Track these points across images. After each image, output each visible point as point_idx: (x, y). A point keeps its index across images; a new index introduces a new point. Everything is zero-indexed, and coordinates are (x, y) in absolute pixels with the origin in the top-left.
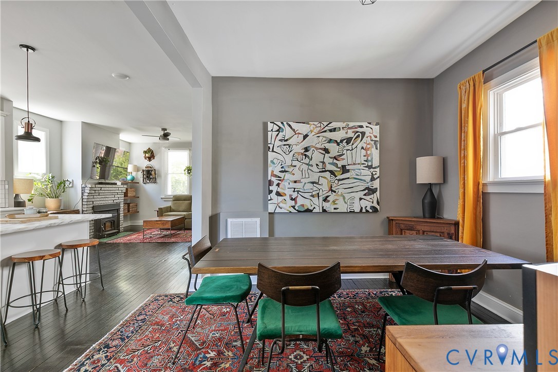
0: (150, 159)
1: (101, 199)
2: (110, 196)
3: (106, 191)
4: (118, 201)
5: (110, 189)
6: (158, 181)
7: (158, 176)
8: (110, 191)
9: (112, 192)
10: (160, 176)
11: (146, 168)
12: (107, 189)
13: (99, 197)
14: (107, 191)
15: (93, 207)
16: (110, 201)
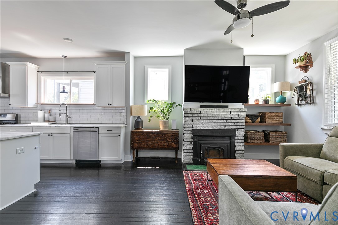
0: (305, 68)
1: (204, 123)
2: (219, 121)
3: (209, 115)
4: (233, 127)
5: (215, 112)
6: (317, 100)
7: (317, 93)
8: (216, 115)
9: (220, 116)
10: (320, 92)
11: (300, 83)
12: (210, 112)
13: (200, 121)
14: (211, 115)
15: (193, 131)
16: (219, 127)
